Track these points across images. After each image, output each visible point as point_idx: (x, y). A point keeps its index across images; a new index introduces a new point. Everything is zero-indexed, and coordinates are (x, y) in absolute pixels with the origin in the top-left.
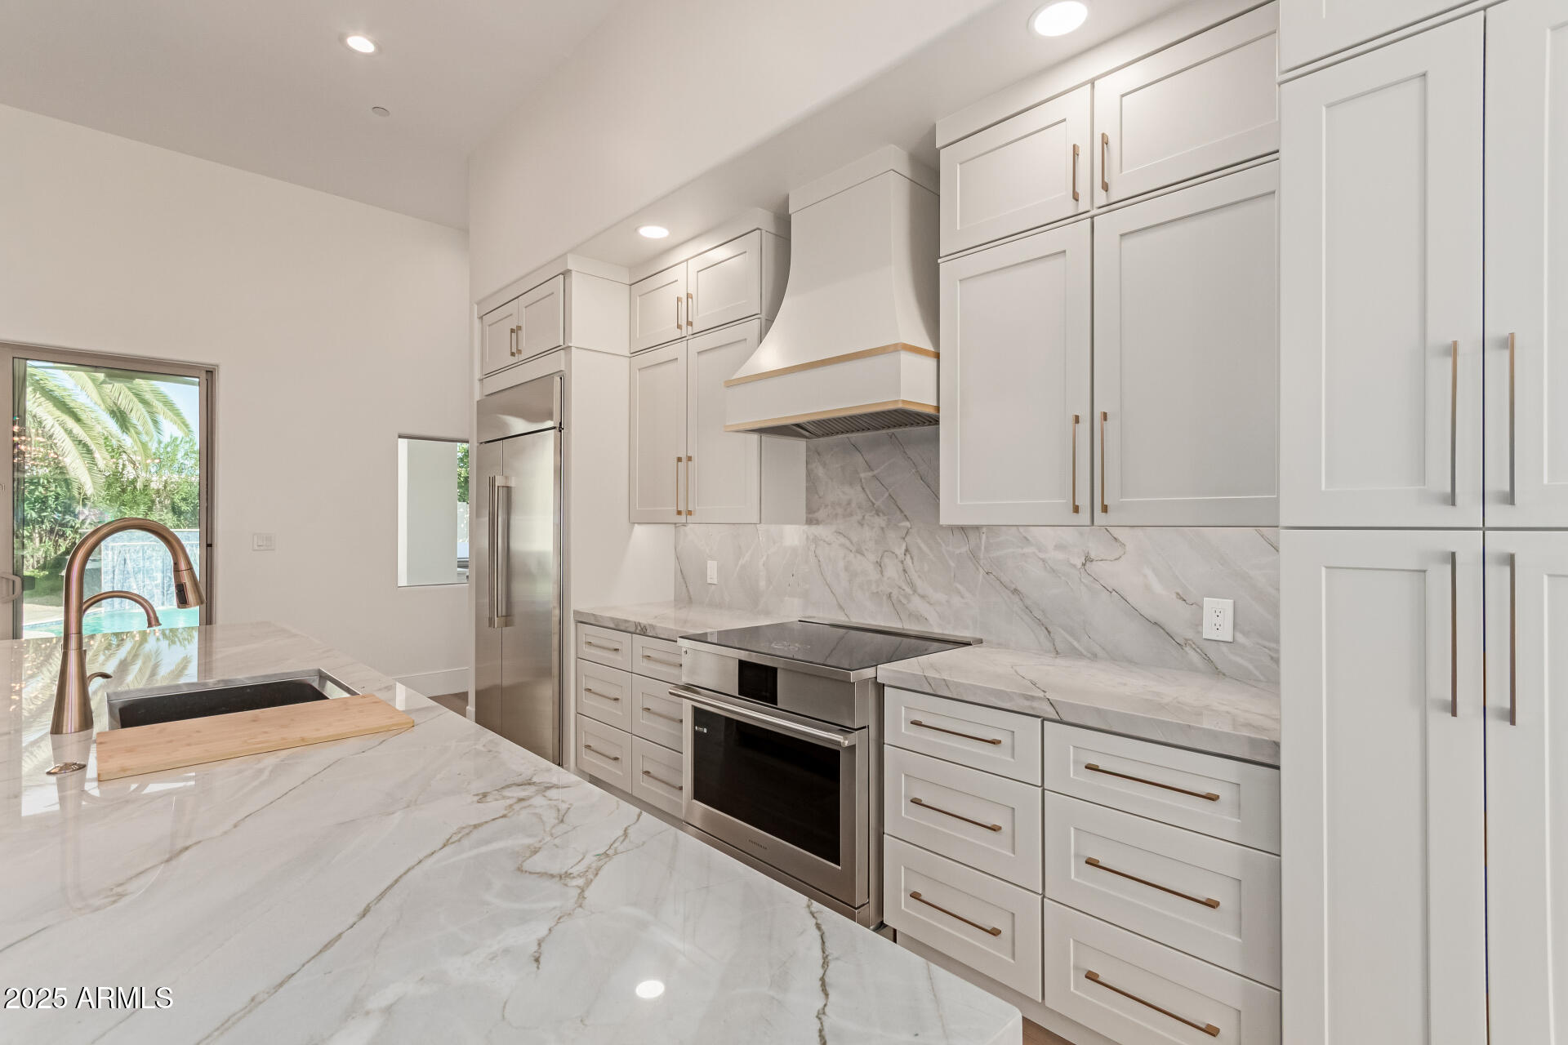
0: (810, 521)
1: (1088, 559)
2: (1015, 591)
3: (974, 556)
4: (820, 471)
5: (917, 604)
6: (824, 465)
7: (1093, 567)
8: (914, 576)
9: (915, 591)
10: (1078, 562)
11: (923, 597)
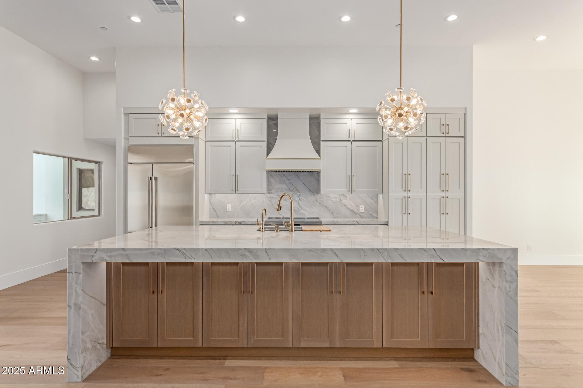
0: (269, 193)
1: (341, 200)
2: (326, 207)
3: (317, 200)
4: (272, 180)
5: (302, 211)
6: (274, 179)
7: (342, 201)
8: (302, 205)
9: (302, 208)
10: (339, 200)
11: (304, 209)
